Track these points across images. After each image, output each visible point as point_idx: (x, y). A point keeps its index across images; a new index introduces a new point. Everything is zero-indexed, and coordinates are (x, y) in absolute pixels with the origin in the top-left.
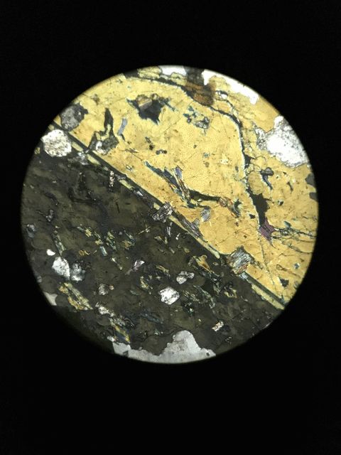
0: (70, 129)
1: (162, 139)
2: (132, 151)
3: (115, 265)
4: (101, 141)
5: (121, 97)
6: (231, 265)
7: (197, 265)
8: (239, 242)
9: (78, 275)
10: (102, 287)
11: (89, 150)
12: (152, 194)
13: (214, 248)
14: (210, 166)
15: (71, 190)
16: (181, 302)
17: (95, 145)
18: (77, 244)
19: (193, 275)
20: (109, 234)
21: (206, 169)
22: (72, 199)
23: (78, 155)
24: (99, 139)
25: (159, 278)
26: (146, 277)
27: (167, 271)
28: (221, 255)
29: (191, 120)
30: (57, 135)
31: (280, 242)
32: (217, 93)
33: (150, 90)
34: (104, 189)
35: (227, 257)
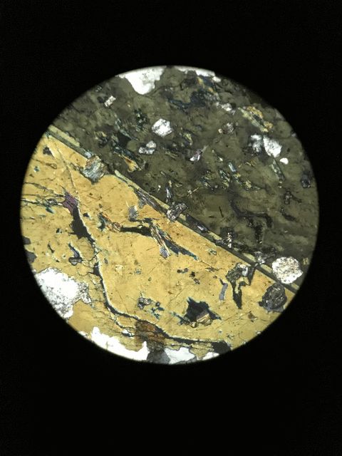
0: (274, 286)
1: (183, 284)
2: (212, 269)
3: (220, 155)
4: (243, 276)
5: (226, 323)
6: (103, 165)
7: (137, 161)
8: (97, 188)
9: (255, 140)
10: (231, 131)
11: (254, 267)
12: (191, 231)
13: (121, 181)
14: (133, 262)
15: (269, 225)
16: (149, 123)
17: (249, 272)
18: (259, 172)
19: (140, 151)
21: (137, 258)
22: (267, 217)
23: (265, 260)
24: (246, 278)
25: (174, 145)
26: (187, 146)
27: (166, 153)
28: (114, 174)
29: (156, 305)
30: (287, 278)
31: (55, 192)
32: (133, 334)
33: (199, 331)
34: (237, 230)
35: (107, 172)
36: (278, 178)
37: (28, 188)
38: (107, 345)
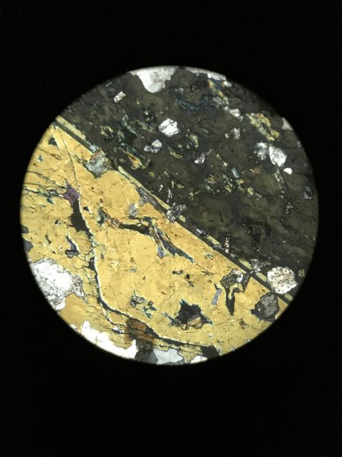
0: (268, 295)
1: (177, 285)
2: (207, 273)
3: (224, 159)
4: (238, 283)
5: (217, 328)
6: (107, 159)
7: (141, 159)
8: (100, 183)
9: (261, 148)
10: (237, 137)
11: (250, 274)
12: (187, 231)
13: (124, 177)
14: (130, 259)
15: (268, 234)
16: (157, 122)
17: (244, 279)
18: (262, 180)
19: (145, 149)
20: (230, 191)
21: (135, 258)
22: (266, 225)
23: (261, 268)
24: (240, 285)
25: (180, 146)
26: (192, 147)
27: (171, 153)
28: (117, 170)
29: (149, 304)
30: (282, 288)
31: (57, 183)
32: (123, 332)
33: (189, 334)
34: (236, 235)
35: (111, 167)
36: (281, 188)
37: (31, 177)
38: (96, 339)
